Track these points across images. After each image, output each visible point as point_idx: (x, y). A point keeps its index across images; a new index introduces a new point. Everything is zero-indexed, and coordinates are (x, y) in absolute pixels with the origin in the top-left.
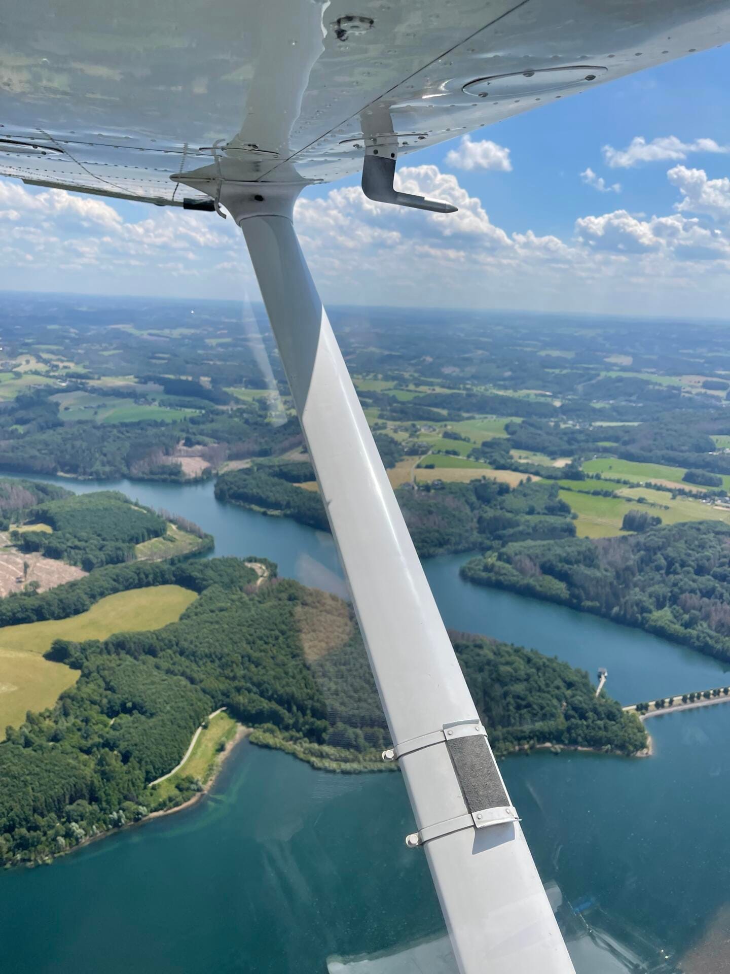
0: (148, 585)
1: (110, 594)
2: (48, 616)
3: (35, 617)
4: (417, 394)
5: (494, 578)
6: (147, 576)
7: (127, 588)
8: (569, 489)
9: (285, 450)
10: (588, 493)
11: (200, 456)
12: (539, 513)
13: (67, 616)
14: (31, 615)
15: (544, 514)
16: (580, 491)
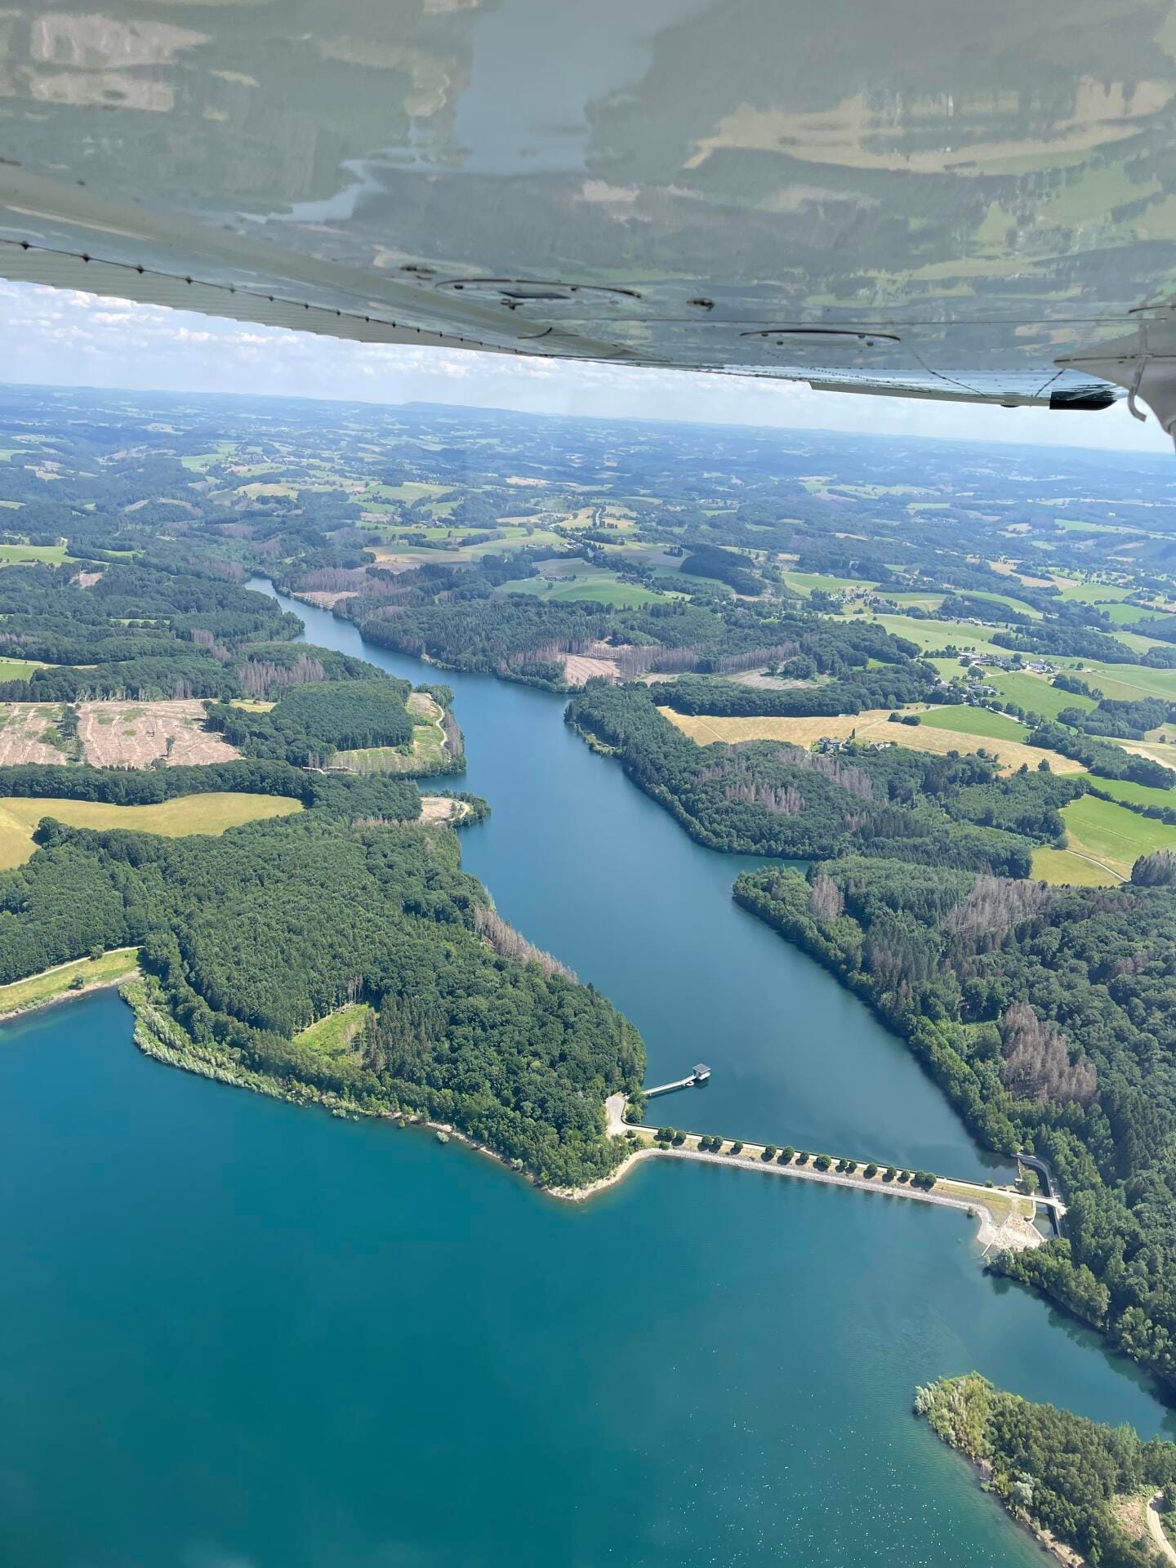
0: (262, 791)
1: (207, 791)
2: (110, 798)
3: (94, 795)
4: (1147, 614)
5: (762, 901)
6: (263, 779)
7: (233, 789)
8: (1105, 797)
9: (741, 667)
10: (1136, 809)
11: (615, 660)
12: (999, 826)
13: (130, 803)
14: (92, 791)
15: (1010, 829)
16: (1124, 804)
